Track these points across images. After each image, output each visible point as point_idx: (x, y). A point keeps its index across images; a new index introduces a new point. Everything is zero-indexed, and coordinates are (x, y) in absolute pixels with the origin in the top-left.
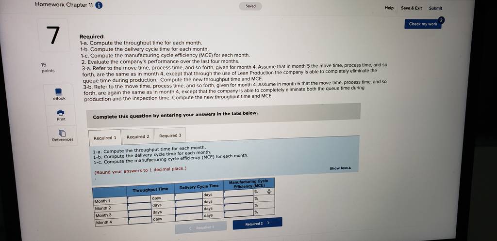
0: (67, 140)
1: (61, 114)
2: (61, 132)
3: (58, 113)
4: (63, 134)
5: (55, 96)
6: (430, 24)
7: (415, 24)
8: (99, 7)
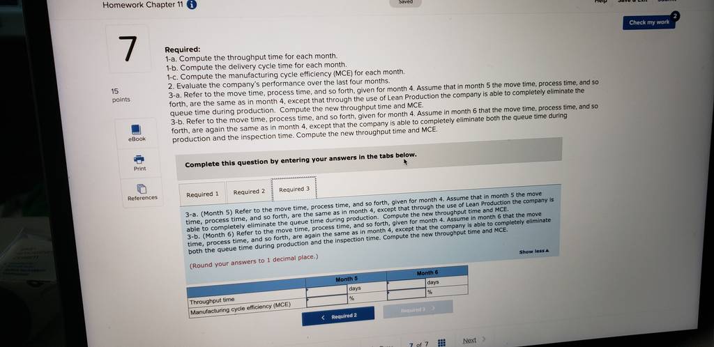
0: (149, 198)
1: (139, 161)
2: (140, 187)
3: (136, 160)
4: (143, 189)
5: (131, 136)
6: (659, 22)
7: (638, 23)
8: (192, 7)
